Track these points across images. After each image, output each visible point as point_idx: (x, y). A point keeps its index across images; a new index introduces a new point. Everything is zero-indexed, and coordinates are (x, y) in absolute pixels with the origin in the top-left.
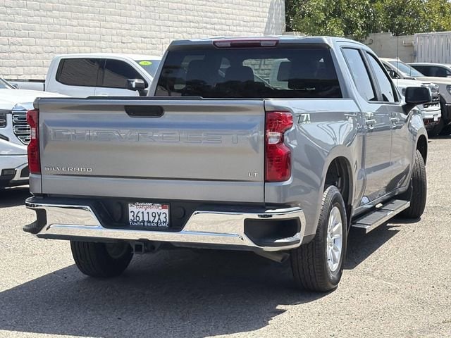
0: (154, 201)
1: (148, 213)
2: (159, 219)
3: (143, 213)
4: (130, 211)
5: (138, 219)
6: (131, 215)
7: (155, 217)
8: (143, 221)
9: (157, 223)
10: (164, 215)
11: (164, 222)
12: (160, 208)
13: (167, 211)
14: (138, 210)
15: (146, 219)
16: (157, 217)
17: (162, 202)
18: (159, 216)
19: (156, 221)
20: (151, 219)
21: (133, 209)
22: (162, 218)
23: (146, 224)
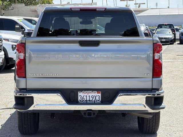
0: (93, 90)
1: (89, 96)
2: (95, 99)
3: (86, 96)
4: (79, 95)
5: (83, 99)
6: (79, 98)
7: (93, 98)
8: (86, 101)
9: (94, 101)
10: (99, 97)
11: (98, 100)
13: (100, 95)
14: (84, 95)
15: (88, 99)
16: (94, 98)
17: (98, 90)
18: (95, 97)
19: (94, 100)
20: (91, 99)
21: (81, 94)
22: (97, 98)
23: (88, 102)
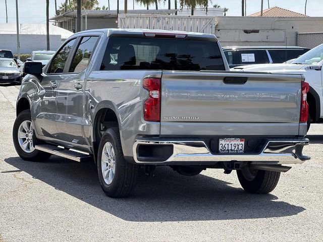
0: (236, 137)
1: (231, 144)
2: (238, 148)
3: (228, 144)
4: (220, 144)
5: (225, 148)
6: (220, 146)
7: (235, 147)
8: (228, 150)
9: (237, 150)
10: (241, 145)
11: (241, 150)
12: (239, 141)
13: (243, 143)
14: (226, 143)
15: (230, 149)
17: (241, 137)
18: (238, 146)
19: (236, 149)
20: (233, 148)
21: (222, 142)
22: (240, 147)
23: (230, 151)
